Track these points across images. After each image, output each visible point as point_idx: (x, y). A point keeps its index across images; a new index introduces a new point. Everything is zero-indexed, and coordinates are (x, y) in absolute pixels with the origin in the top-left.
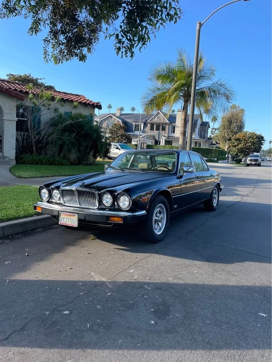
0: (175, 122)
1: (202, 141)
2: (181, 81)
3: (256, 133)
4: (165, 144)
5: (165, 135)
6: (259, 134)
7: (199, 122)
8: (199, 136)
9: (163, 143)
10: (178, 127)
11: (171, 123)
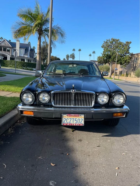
0: (15, 47)
1: (31, 59)
2: (39, 21)
3: (57, 57)
4: (10, 60)
5: (10, 54)
6: (58, 58)
7: (29, 49)
8: (29, 56)
9: (9, 59)
10: (17, 50)
11: (13, 47)
